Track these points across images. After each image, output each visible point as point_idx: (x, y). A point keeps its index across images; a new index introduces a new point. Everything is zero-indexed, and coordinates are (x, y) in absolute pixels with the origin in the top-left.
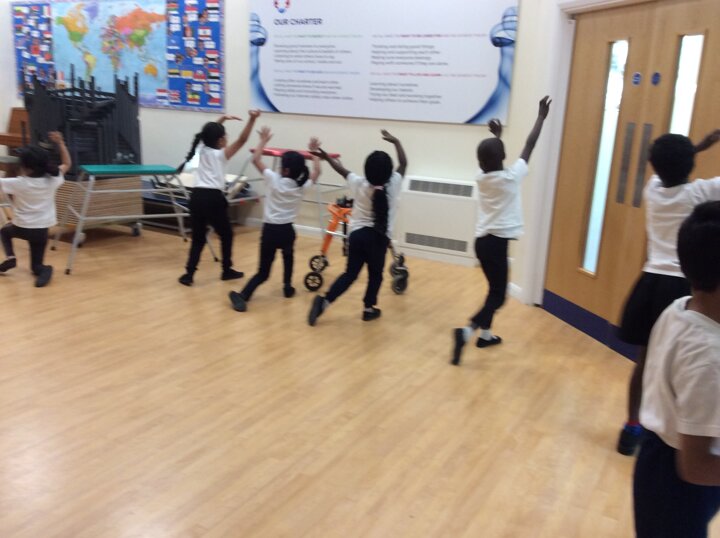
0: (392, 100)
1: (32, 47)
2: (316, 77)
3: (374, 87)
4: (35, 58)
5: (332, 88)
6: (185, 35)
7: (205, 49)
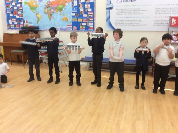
0: (162, 25)
1: (14, 13)
2: (132, 19)
3: (155, 21)
4: (16, 16)
5: (139, 22)
6: (80, 7)
7: (88, 12)
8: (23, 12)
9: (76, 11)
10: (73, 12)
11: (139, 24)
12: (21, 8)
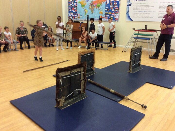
1: (72, 9)
3: (159, 14)
4: (73, 11)
5: (148, 15)
6: (110, 4)
7: (115, 7)
8: (78, 8)
9: (108, 7)
10: (106, 8)
11: (148, 17)
12: (77, 6)
